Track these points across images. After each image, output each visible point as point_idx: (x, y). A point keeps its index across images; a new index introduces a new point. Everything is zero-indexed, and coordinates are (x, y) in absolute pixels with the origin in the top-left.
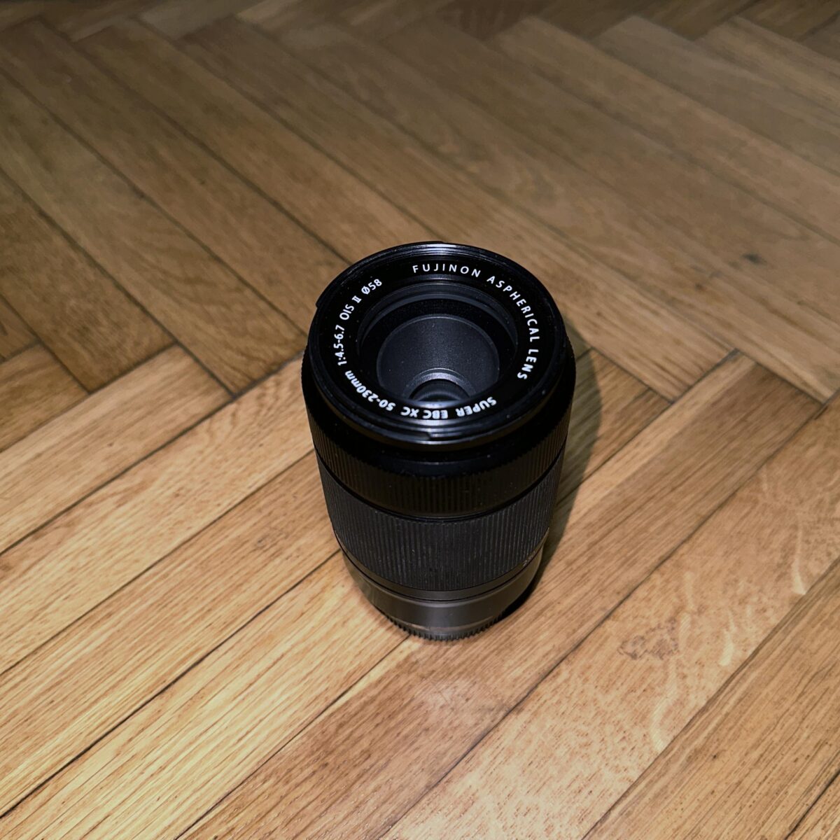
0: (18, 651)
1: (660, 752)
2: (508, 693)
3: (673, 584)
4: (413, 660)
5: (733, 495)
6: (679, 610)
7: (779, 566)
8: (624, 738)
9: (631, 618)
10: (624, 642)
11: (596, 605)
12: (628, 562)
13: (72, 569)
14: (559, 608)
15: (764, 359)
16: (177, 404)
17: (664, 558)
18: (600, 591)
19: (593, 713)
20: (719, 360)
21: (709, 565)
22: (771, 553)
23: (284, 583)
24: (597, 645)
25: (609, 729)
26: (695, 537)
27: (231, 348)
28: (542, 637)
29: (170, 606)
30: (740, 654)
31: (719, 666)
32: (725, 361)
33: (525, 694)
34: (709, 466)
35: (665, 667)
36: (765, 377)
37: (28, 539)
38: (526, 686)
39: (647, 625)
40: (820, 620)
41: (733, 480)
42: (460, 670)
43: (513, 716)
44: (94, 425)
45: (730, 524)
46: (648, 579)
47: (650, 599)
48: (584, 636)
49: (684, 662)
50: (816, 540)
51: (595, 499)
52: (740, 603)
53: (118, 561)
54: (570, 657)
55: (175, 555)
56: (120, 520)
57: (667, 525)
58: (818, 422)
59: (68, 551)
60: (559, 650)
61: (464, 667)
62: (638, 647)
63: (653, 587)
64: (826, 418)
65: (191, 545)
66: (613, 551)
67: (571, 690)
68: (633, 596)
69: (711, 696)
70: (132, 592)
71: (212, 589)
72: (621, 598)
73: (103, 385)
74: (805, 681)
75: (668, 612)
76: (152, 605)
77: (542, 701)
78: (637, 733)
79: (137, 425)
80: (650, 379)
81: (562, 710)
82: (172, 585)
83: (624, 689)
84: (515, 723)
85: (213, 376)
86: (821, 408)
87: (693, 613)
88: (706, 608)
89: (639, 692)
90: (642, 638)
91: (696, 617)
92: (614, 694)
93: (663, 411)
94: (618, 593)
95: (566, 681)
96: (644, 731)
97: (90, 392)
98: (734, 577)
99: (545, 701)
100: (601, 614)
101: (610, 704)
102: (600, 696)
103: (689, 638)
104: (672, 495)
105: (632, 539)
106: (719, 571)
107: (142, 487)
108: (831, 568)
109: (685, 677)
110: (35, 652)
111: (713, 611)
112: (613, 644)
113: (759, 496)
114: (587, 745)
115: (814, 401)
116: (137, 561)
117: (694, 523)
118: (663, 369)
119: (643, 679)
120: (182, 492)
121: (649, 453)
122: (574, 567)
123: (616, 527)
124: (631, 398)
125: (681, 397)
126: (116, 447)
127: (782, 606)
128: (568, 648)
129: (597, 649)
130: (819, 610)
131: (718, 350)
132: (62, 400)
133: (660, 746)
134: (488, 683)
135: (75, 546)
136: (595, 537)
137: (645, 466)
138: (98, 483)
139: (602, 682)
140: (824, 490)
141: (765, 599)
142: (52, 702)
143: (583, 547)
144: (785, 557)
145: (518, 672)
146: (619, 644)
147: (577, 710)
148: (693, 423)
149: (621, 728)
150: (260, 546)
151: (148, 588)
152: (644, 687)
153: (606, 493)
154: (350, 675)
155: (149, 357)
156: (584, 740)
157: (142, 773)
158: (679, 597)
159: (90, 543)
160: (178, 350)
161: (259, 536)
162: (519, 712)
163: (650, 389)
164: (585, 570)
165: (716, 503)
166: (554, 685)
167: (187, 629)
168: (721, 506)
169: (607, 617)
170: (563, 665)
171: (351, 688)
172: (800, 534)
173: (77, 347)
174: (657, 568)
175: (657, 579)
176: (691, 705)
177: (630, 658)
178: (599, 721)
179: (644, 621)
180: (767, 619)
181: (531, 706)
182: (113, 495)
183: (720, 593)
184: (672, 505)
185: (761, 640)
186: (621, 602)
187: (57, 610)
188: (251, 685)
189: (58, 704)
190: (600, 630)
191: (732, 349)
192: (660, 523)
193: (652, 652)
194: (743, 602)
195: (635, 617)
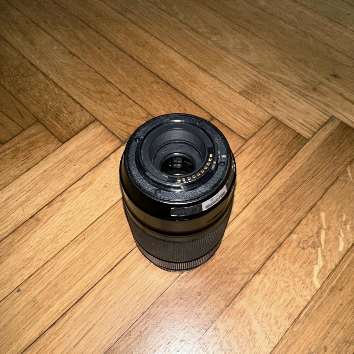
0: (48, 256)
1: (318, 288)
2: (254, 267)
3: (316, 217)
5: (337, 178)
6: (320, 228)
8: (303, 283)
9: (301, 232)
10: (299, 243)
11: (286, 228)
12: (297, 209)
13: (66, 220)
14: (271, 230)
15: (344, 120)
16: (100, 147)
17: (312, 207)
18: (287, 222)
19: (289, 273)
20: (326, 121)
21: (330, 209)
24: (288, 245)
25: (296, 279)
26: (323, 197)
27: (120, 121)
28: (265, 243)
29: (109, 234)
30: (346, 246)
31: (339, 251)
32: (328, 121)
33: (261, 266)
35: (317, 252)
36: (346, 127)
37: (46, 207)
38: (261, 263)
39: (307, 235)
41: (336, 172)
42: (233, 258)
43: (257, 276)
44: (67, 157)
45: (337, 191)
46: (306, 216)
47: (308, 225)
48: (282, 241)
49: (324, 250)
51: (281, 183)
52: (344, 225)
53: (85, 216)
54: (278, 250)
55: (108, 212)
56: (83, 198)
57: (311, 193)
59: (63, 212)
60: (273, 247)
61: (234, 256)
62: (305, 245)
63: (309, 219)
65: (114, 208)
66: (291, 204)
67: (279, 264)
68: (301, 223)
69: (337, 264)
70: (92, 229)
72: (296, 224)
73: (68, 140)
75: (315, 230)
76: (102, 234)
77: (268, 269)
78: (308, 281)
79: (85, 157)
80: (299, 130)
81: (276, 273)
82: (109, 225)
83: (301, 262)
84: (258, 278)
85: (113, 134)
87: (325, 230)
88: (331, 227)
89: (307, 264)
90: (306, 241)
91: (327, 231)
92: (296, 265)
93: (305, 144)
94: (295, 222)
95: (277, 260)
96: (311, 280)
97: (63, 143)
98: (341, 213)
100: (289, 232)
101: (296, 269)
103: (325, 240)
104: (313, 179)
105: (298, 199)
106: (335, 211)
107: (91, 183)
109: (325, 256)
111: (334, 228)
112: (295, 244)
113: (348, 179)
114: (288, 286)
116: (93, 215)
117: (322, 192)
118: (303, 125)
119: (308, 258)
120: (107, 185)
121: (302, 162)
122: (276, 212)
123: (291, 194)
124: (292, 138)
125: (312, 137)
126: (77, 166)
128: (277, 246)
129: (288, 247)
131: (325, 116)
132: (51, 147)
133: (318, 286)
134: (245, 262)
135: (66, 210)
136: (283, 199)
137: (300, 168)
138: (72, 182)
139: (291, 260)
142: (65, 277)
143: (278, 204)
145: (257, 257)
146: (297, 244)
147: (283, 272)
148: (318, 149)
149: (301, 279)
151: (99, 227)
152: (309, 261)
153: (285, 180)
155: (85, 126)
156: (287, 285)
157: (106, 306)
158: (319, 223)
159: (72, 208)
160: (97, 123)
162: (259, 274)
163: (299, 134)
164: (280, 213)
165: (331, 183)
166: (272, 262)
167: (117, 244)
168: (332, 184)
169: (291, 233)
170: (275, 254)
173: (55, 123)
174: (309, 211)
175: (310, 216)
176: (329, 268)
177: (302, 249)
178: (292, 276)
181: (264, 271)
182: (79, 187)
183: (336, 220)
184: (313, 184)
186: (296, 226)
187: (62, 237)
189: (68, 278)
190: (289, 238)
191: (331, 116)
192: (308, 192)
193: (311, 246)
194: (345, 223)
195: (303, 232)
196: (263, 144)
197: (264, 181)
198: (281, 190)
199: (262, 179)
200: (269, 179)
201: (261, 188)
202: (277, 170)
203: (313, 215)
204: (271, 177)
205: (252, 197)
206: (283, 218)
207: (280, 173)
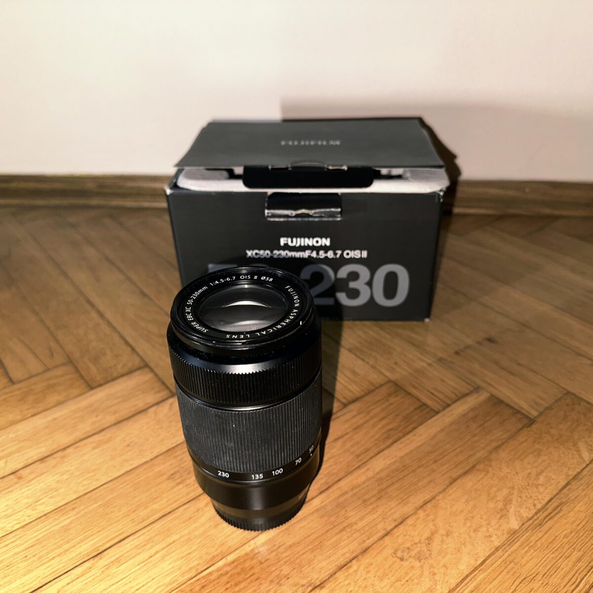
2: (316, 577)
3: (431, 517)
4: (257, 551)
5: (474, 467)
6: (434, 533)
7: (501, 510)
9: (402, 536)
10: (396, 550)
11: (380, 527)
12: (403, 502)
14: (355, 527)
15: (495, 392)
17: (426, 502)
18: (383, 519)
20: (468, 392)
21: (456, 507)
22: (496, 502)
23: (182, 500)
24: (378, 551)
26: (448, 490)
28: (342, 544)
29: (111, 506)
30: (473, 562)
31: (458, 569)
32: (471, 392)
33: (327, 578)
34: (458, 450)
35: (422, 567)
36: (496, 402)
38: (327, 573)
39: (412, 541)
40: (528, 545)
42: (286, 559)
46: (415, 513)
47: (415, 525)
48: (370, 544)
49: (435, 565)
50: (526, 496)
52: (474, 531)
53: (86, 479)
54: (360, 557)
55: (120, 478)
58: (529, 429)
60: (353, 552)
62: (405, 554)
63: (418, 518)
64: (534, 426)
67: (357, 577)
68: (405, 523)
70: (90, 497)
71: (138, 499)
72: (397, 523)
73: (100, 385)
74: (517, 583)
75: (427, 534)
77: (337, 583)
80: (425, 399)
81: (350, 589)
83: (393, 579)
85: (164, 383)
86: (531, 422)
87: (443, 535)
88: (451, 532)
89: (403, 582)
90: (408, 548)
91: (445, 538)
92: (386, 581)
93: (431, 417)
94: (395, 520)
95: (356, 571)
98: (471, 515)
99: (340, 583)
100: (382, 533)
101: (383, 587)
102: (376, 583)
103: (439, 550)
104: (435, 465)
105: (407, 488)
106: (462, 511)
107: (109, 439)
108: (536, 513)
109: (434, 574)
110: (23, 527)
111: (456, 535)
112: (389, 551)
115: (527, 417)
118: (432, 394)
119: (406, 574)
121: (422, 440)
122: (368, 502)
123: (397, 481)
124: (412, 408)
125: (443, 410)
126: (100, 417)
127: (503, 534)
128: (359, 551)
129: (377, 554)
130: (528, 539)
131: (469, 387)
132: (76, 392)
134: (303, 569)
136: (384, 486)
137: (417, 447)
139: (378, 574)
140: (532, 468)
141: (491, 530)
142: (26, 556)
143: (375, 492)
144: (505, 505)
145: (324, 564)
146: (393, 551)
147: (360, 590)
148: (451, 425)
150: (171, 477)
151: (100, 496)
152: (407, 578)
153: (392, 461)
154: (214, 557)
155: (130, 372)
158: (434, 525)
160: (147, 370)
161: (172, 472)
162: (322, 588)
163: (424, 404)
165: (462, 471)
166: (346, 574)
168: (466, 473)
169: (387, 534)
170: (354, 562)
171: (213, 564)
172: (516, 492)
173: (91, 366)
174: (421, 507)
175: (421, 513)
177: (399, 560)
179: (410, 538)
180: (492, 542)
181: (330, 585)
183: (462, 524)
184: (433, 471)
185: (487, 555)
186: (396, 526)
188: (151, 557)
189: (30, 558)
190: (381, 542)
191: (476, 386)
193: (414, 557)
195: (405, 536)
196: (368, 412)
197: (360, 458)
198: (383, 474)
199: (358, 456)
200: (368, 457)
201: (353, 468)
202: (382, 447)
203: (427, 512)
204: (372, 454)
205: (337, 479)
206: (378, 513)
207: (386, 452)
